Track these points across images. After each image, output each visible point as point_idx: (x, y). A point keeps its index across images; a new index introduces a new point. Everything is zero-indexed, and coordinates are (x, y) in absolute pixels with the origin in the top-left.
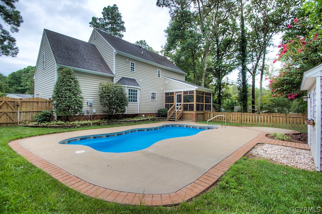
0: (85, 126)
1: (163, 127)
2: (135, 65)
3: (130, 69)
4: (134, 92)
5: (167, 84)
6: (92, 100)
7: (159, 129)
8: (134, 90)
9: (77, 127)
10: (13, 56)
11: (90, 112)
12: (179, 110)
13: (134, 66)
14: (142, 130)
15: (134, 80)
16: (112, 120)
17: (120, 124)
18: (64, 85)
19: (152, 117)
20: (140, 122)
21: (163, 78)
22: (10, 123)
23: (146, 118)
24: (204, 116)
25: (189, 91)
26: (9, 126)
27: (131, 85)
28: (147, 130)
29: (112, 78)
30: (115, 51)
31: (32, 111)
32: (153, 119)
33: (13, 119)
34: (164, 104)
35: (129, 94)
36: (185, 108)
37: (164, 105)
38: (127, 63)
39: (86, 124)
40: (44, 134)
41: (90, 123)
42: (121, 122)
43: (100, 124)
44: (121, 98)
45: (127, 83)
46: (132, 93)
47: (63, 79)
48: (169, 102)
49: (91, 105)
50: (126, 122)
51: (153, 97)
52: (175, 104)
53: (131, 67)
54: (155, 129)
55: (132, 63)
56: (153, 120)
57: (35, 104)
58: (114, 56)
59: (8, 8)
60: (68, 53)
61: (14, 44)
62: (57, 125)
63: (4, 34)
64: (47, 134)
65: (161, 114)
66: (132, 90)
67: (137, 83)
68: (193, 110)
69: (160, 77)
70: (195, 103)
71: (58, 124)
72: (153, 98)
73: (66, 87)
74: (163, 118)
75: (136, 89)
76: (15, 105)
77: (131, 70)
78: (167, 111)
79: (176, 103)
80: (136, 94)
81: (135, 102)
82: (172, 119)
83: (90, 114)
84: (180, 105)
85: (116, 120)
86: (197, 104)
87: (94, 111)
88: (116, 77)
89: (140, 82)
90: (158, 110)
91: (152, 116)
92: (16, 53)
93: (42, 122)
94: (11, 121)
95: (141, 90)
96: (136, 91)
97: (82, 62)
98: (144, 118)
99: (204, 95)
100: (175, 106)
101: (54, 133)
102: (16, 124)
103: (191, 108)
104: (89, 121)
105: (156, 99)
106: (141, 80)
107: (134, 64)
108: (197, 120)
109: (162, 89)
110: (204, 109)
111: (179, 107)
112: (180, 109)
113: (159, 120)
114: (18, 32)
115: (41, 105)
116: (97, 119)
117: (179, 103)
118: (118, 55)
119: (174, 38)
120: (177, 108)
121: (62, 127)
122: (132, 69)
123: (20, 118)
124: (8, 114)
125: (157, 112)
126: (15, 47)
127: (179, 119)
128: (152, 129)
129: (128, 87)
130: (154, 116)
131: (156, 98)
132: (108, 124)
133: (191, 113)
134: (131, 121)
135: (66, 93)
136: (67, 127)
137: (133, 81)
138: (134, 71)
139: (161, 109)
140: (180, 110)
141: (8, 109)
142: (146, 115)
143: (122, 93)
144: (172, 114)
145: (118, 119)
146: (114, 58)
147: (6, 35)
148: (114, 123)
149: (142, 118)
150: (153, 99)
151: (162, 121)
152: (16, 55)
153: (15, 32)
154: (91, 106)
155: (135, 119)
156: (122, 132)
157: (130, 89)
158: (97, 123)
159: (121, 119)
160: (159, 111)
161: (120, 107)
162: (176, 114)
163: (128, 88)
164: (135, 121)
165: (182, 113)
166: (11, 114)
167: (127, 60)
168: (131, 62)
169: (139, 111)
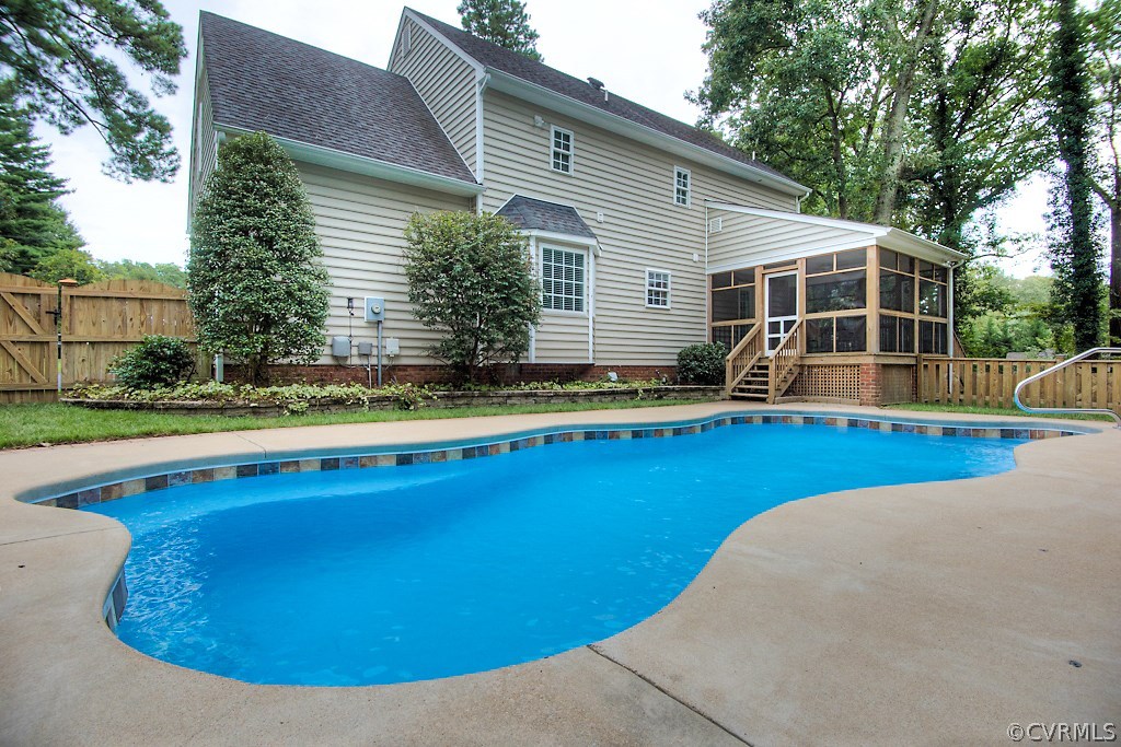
0: (333, 409)
1: (719, 423)
2: (572, 143)
3: (552, 160)
4: (568, 262)
5: (718, 234)
6: (382, 297)
7: (698, 430)
8: (569, 256)
9: (293, 412)
10: (164, 181)
11: (375, 352)
12: (785, 353)
13: (567, 148)
14: (609, 434)
15: (570, 211)
16: (469, 389)
17: (505, 404)
18: (234, 208)
19: (653, 384)
20: (595, 399)
21: (702, 209)
22: (21, 392)
23: (624, 387)
24: (916, 379)
25: (838, 254)
26: (18, 401)
27: (557, 230)
28: (636, 435)
29: (470, 201)
30: (480, 72)
31: (118, 338)
32: (657, 391)
33: (34, 371)
34: (706, 327)
35: (547, 269)
36: (818, 339)
37: (707, 333)
38: (536, 131)
39: (339, 402)
40: (88, 440)
41: (360, 395)
42: (509, 397)
43: (409, 406)
44: (504, 279)
45: (537, 219)
46: (558, 269)
47: (231, 179)
48: (731, 317)
49: (375, 319)
50: (531, 400)
51: (657, 293)
52: (762, 326)
53: (556, 155)
54: (677, 432)
55: (558, 135)
56: (659, 396)
57: (131, 309)
58: (478, 98)
59: (145, 16)
60: (279, 91)
61: (167, 138)
62: (200, 402)
63: (136, 107)
64: (106, 439)
65: (692, 369)
66: (558, 254)
67: (583, 225)
68: (861, 347)
69: (688, 205)
70: (872, 311)
71: (202, 396)
72: (657, 296)
73: (238, 217)
74: (703, 390)
75: (580, 252)
76: (43, 310)
77: (556, 165)
78: (724, 355)
79: (768, 320)
80: (579, 275)
81: (574, 312)
82: (749, 391)
83: (374, 361)
84: (789, 325)
85: (484, 389)
86: (882, 317)
87: (392, 347)
88: (488, 193)
89: (594, 223)
90: (679, 351)
91: (654, 380)
92: (174, 170)
93: (137, 387)
94: (27, 382)
95: (600, 261)
96: (580, 258)
97: (334, 127)
98: (614, 384)
99: (916, 272)
100: (760, 332)
101: (149, 434)
102: (51, 396)
103: (852, 337)
104: (356, 389)
105: (668, 303)
106: (600, 212)
107: (567, 138)
108: (885, 398)
109: (696, 258)
110: (917, 344)
111: (783, 336)
112: (786, 346)
113: (685, 396)
114: (174, 93)
115: (161, 316)
116: (402, 381)
117: (781, 319)
118: (493, 95)
119: (744, 37)
120: (774, 343)
121: (221, 410)
122: (562, 161)
123: (65, 371)
124: (14, 350)
125: (675, 363)
126: (167, 148)
127: (786, 393)
128: (659, 433)
129: (539, 240)
130: (659, 378)
131: (669, 299)
132: (450, 404)
133: (852, 361)
134: (557, 395)
135: (236, 247)
136: (242, 412)
137: (565, 216)
138: (571, 172)
139: (695, 348)
140: (792, 353)
141: (11, 329)
142: (625, 372)
143: (511, 257)
144: (747, 369)
145: (494, 383)
146: (479, 106)
147: (141, 111)
148: (475, 402)
149: (606, 386)
150: (657, 302)
151: (698, 401)
152: (174, 175)
153: (166, 96)
154: (379, 322)
155: (572, 388)
156: (492, 438)
157: (550, 251)
158: (397, 400)
159: (508, 385)
160: (681, 357)
161: (501, 327)
162: (771, 371)
163: (543, 246)
164: (573, 397)
165: (802, 366)
166: (26, 351)
167: (538, 118)
168: (553, 128)
169: (591, 356)
